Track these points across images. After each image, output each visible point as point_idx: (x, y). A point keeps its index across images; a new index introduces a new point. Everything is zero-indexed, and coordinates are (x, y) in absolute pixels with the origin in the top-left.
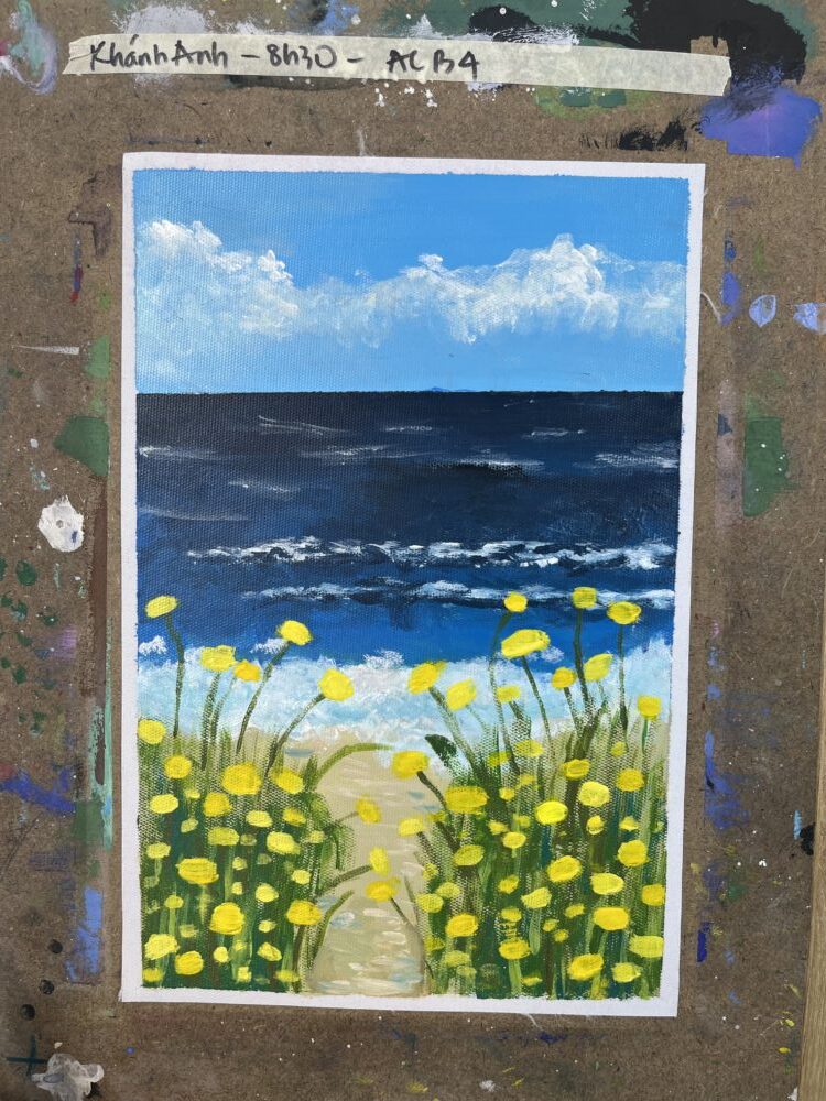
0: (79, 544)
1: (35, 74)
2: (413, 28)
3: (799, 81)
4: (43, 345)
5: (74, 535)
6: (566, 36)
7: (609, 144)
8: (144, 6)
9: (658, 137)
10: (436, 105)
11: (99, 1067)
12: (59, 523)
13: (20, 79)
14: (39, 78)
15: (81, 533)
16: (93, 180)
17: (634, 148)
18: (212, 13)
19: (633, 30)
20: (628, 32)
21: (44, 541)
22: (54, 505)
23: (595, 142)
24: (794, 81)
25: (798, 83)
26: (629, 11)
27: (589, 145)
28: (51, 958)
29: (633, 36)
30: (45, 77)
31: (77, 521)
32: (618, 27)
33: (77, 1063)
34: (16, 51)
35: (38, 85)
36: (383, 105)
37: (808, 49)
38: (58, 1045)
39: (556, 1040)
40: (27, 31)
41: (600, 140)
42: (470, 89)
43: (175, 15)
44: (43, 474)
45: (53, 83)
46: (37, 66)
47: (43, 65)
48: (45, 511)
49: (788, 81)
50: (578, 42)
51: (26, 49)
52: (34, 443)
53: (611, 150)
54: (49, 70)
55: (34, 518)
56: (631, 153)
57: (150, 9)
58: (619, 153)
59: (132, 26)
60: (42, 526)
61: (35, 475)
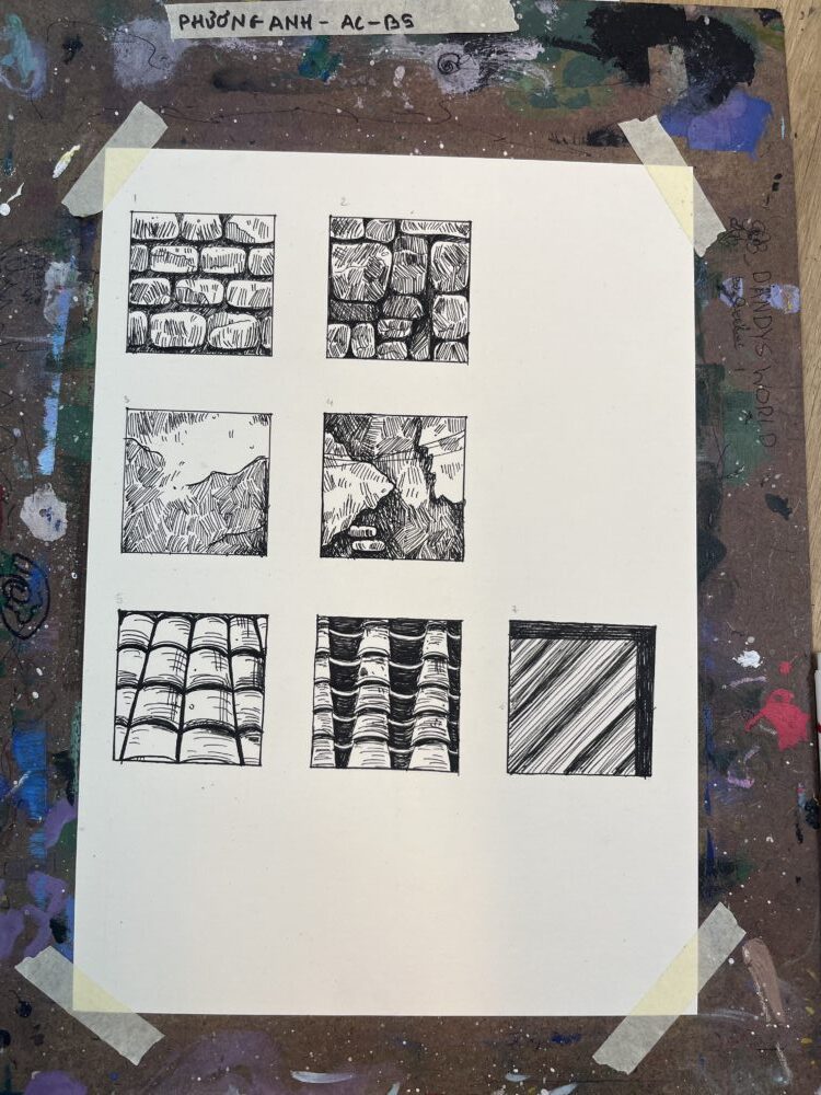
0: (62, 533)
1: (24, 81)
4: (29, 336)
5: (59, 521)
6: (532, 45)
7: (577, 141)
8: (132, 19)
10: (412, 107)
13: (10, 86)
14: (27, 86)
15: (65, 521)
17: (600, 145)
19: (594, 40)
20: (590, 42)
22: (37, 494)
23: (564, 140)
24: (746, 84)
25: (749, 84)
26: (589, 23)
27: (558, 142)
29: (594, 45)
30: (34, 84)
31: (60, 510)
32: (580, 37)
34: (7, 61)
35: (27, 91)
36: (361, 107)
37: (756, 56)
38: (34, 1074)
39: (568, 1041)
40: (16, 43)
41: (568, 138)
42: (444, 92)
45: (41, 90)
46: (27, 75)
47: (32, 73)
48: (28, 500)
49: (740, 84)
50: (543, 50)
51: (16, 59)
52: (17, 432)
53: (578, 148)
54: (39, 78)
55: (16, 508)
56: (597, 149)
57: (137, 23)
58: (587, 149)
59: (120, 37)
60: (24, 516)
61: (16, 465)
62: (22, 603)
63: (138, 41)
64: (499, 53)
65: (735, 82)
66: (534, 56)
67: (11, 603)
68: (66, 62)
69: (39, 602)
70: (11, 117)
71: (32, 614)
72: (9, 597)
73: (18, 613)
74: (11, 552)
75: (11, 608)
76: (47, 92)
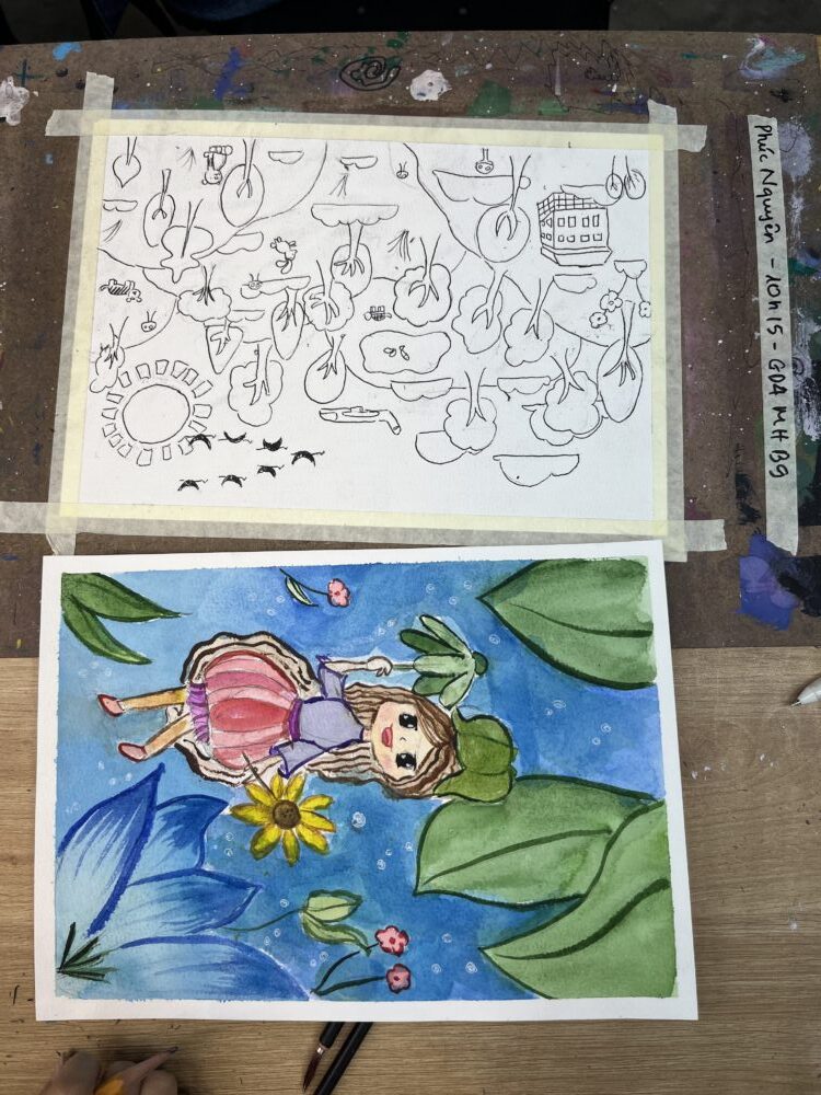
0: (416, 97)
4: (561, 73)
5: (423, 95)
6: (817, 431)
8: (810, 136)
9: (747, 502)
10: (756, 337)
11: (18, 122)
12: (431, 84)
13: (749, 55)
14: (750, 66)
15: (424, 99)
16: (681, 102)
17: (737, 485)
18: (810, 180)
21: (418, 73)
22: (444, 80)
23: (738, 456)
24: (802, 608)
25: (803, 611)
27: (737, 451)
30: (752, 71)
31: (433, 96)
33: (22, 107)
34: (769, 53)
36: (753, 300)
38: (36, 93)
40: (783, 59)
41: (740, 459)
43: (804, 156)
44: (466, 73)
45: (748, 76)
46: (759, 66)
47: (760, 69)
48: (440, 74)
49: (802, 603)
50: (814, 439)
51: (770, 59)
52: (489, 66)
53: (733, 466)
54: (758, 74)
55: (434, 67)
56: (733, 482)
57: (807, 139)
58: (732, 474)
59: (795, 128)
60: (428, 73)
61: (465, 67)
62: (365, 73)
63: (792, 140)
64: (808, 405)
65: (803, 598)
66: (808, 433)
67: (365, 66)
68: (771, 92)
69: (366, 83)
70: (724, 57)
71: (356, 80)
72: (370, 67)
73: (358, 71)
74: (402, 65)
75: (362, 67)
76: (747, 80)
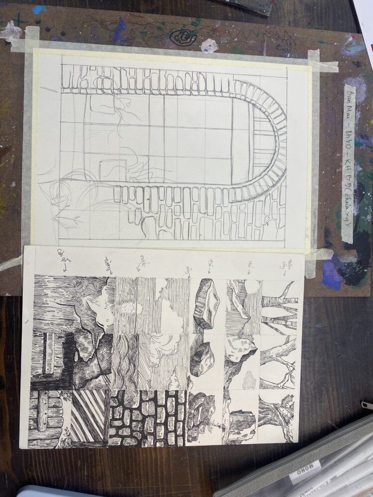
1: (347, 48)
2: (359, 165)
3: (345, 283)
4: (266, 45)
6: (357, 212)
7: (326, 225)
8: (366, 84)
9: (328, 240)
12: (210, 46)
13: (346, 44)
18: (364, 104)
19: (359, 232)
21: (205, 40)
22: (216, 44)
28: (59, 32)
29: (357, 232)
30: (346, 51)
32: (359, 227)
34: (354, 43)
35: (344, 49)
37: (354, 286)
41: (327, 222)
43: (363, 93)
44: (226, 41)
45: (344, 54)
47: (350, 51)
48: (214, 41)
49: (345, 280)
51: (354, 46)
52: (236, 39)
54: (348, 53)
55: (212, 38)
56: (323, 232)
58: (323, 228)
59: (360, 80)
60: (209, 40)
62: (181, 37)
63: (359, 85)
68: (353, 62)
69: (182, 42)
70: (335, 44)
71: (177, 40)
72: (183, 34)
73: (178, 36)
74: (197, 34)
75: (180, 34)
